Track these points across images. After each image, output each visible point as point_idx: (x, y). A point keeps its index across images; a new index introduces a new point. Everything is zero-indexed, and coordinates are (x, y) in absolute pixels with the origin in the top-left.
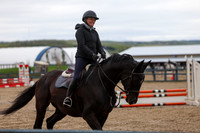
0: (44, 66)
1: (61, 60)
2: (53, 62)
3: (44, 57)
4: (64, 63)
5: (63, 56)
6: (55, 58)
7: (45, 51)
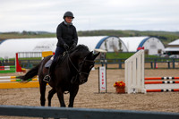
0: (103, 53)
1: (118, 48)
2: (111, 50)
3: (103, 45)
4: (121, 51)
5: (120, 44)
6: (113, 46)
7: (104, 40)
